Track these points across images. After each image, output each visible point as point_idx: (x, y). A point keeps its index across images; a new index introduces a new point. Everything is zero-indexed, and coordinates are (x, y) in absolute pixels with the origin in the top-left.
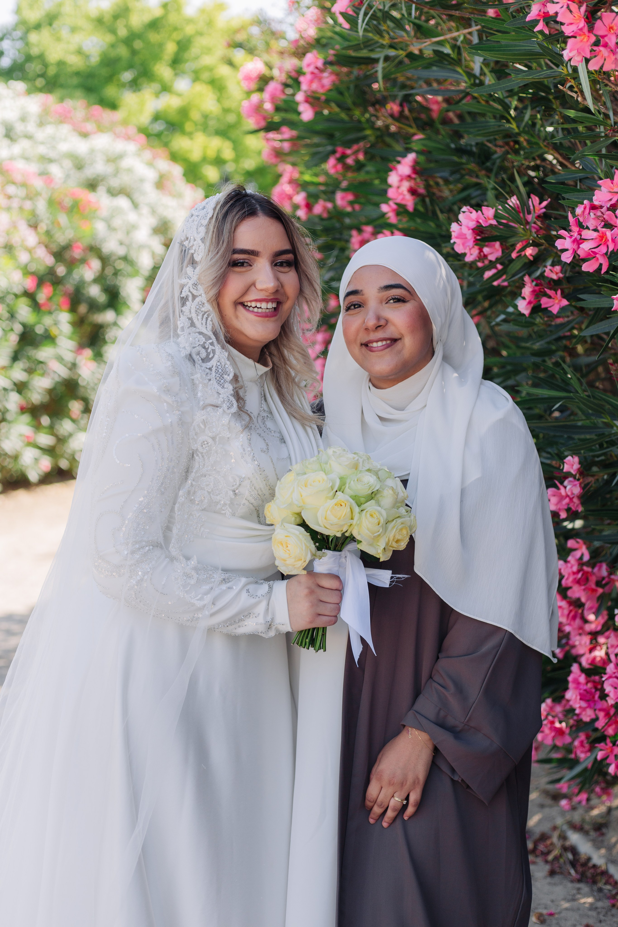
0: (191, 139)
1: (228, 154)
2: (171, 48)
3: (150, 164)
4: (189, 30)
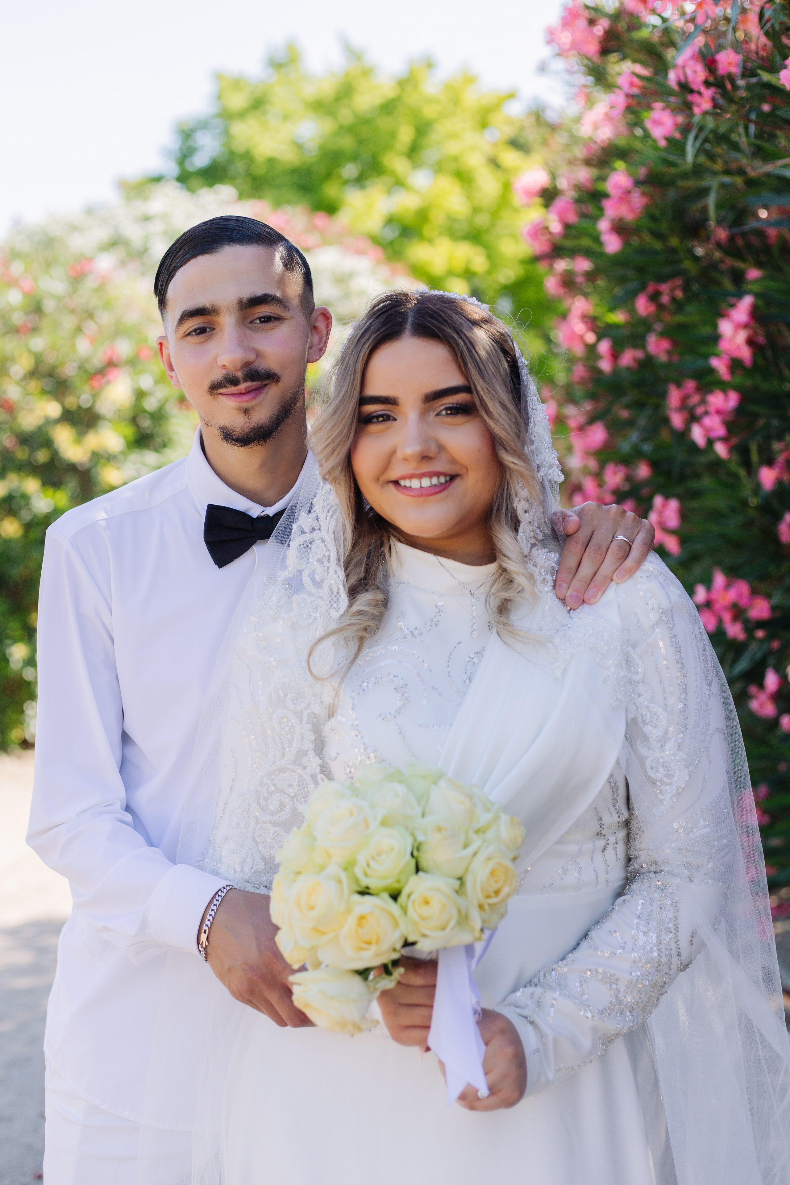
1: (480, 265)
2: (406, 135)
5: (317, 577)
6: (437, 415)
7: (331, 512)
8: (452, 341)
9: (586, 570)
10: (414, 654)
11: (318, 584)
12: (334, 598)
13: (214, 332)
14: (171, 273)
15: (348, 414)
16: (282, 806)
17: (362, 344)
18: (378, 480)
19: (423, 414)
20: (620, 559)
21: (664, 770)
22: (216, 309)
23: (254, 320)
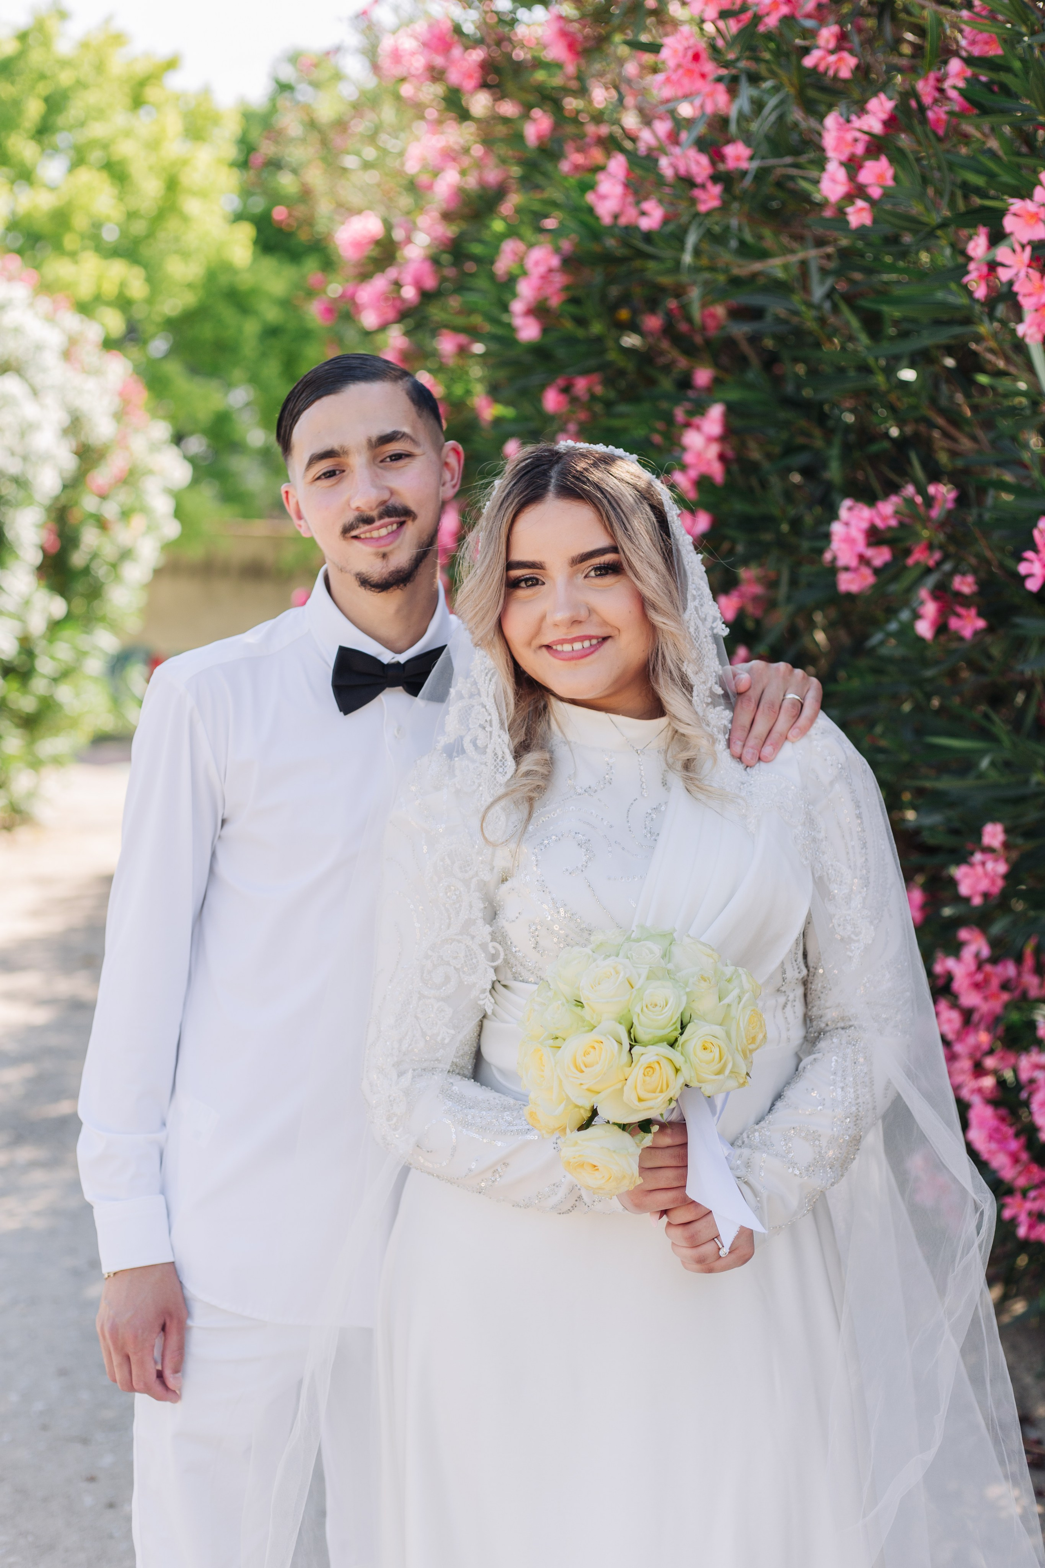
0: (76, 262)
1: (138, 289)
2: (34, 109)
3: (50, 319)
4: (65, 78)
5: (479, 743)
6: (586, 577)
7: (489, 675)
8: (596, 501)
9: (760, 727)
10: (592, 813)
11: (483, 751)
12: (499, 763)
13: (345, 474)
14: (295, 417)
15: (495, 582)
16: (447, 979)
17: (506, 507)
18: (529, 644)
19: (571, 577)
20: (794, 717)
21: (851, 927)
22: (345, 450)
23: (385, 458)
